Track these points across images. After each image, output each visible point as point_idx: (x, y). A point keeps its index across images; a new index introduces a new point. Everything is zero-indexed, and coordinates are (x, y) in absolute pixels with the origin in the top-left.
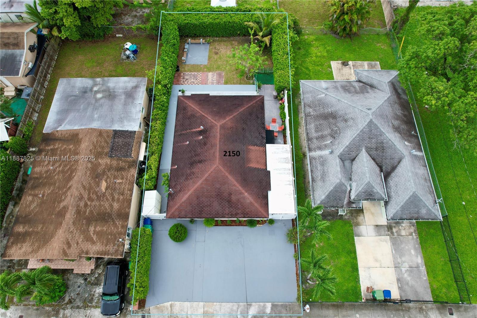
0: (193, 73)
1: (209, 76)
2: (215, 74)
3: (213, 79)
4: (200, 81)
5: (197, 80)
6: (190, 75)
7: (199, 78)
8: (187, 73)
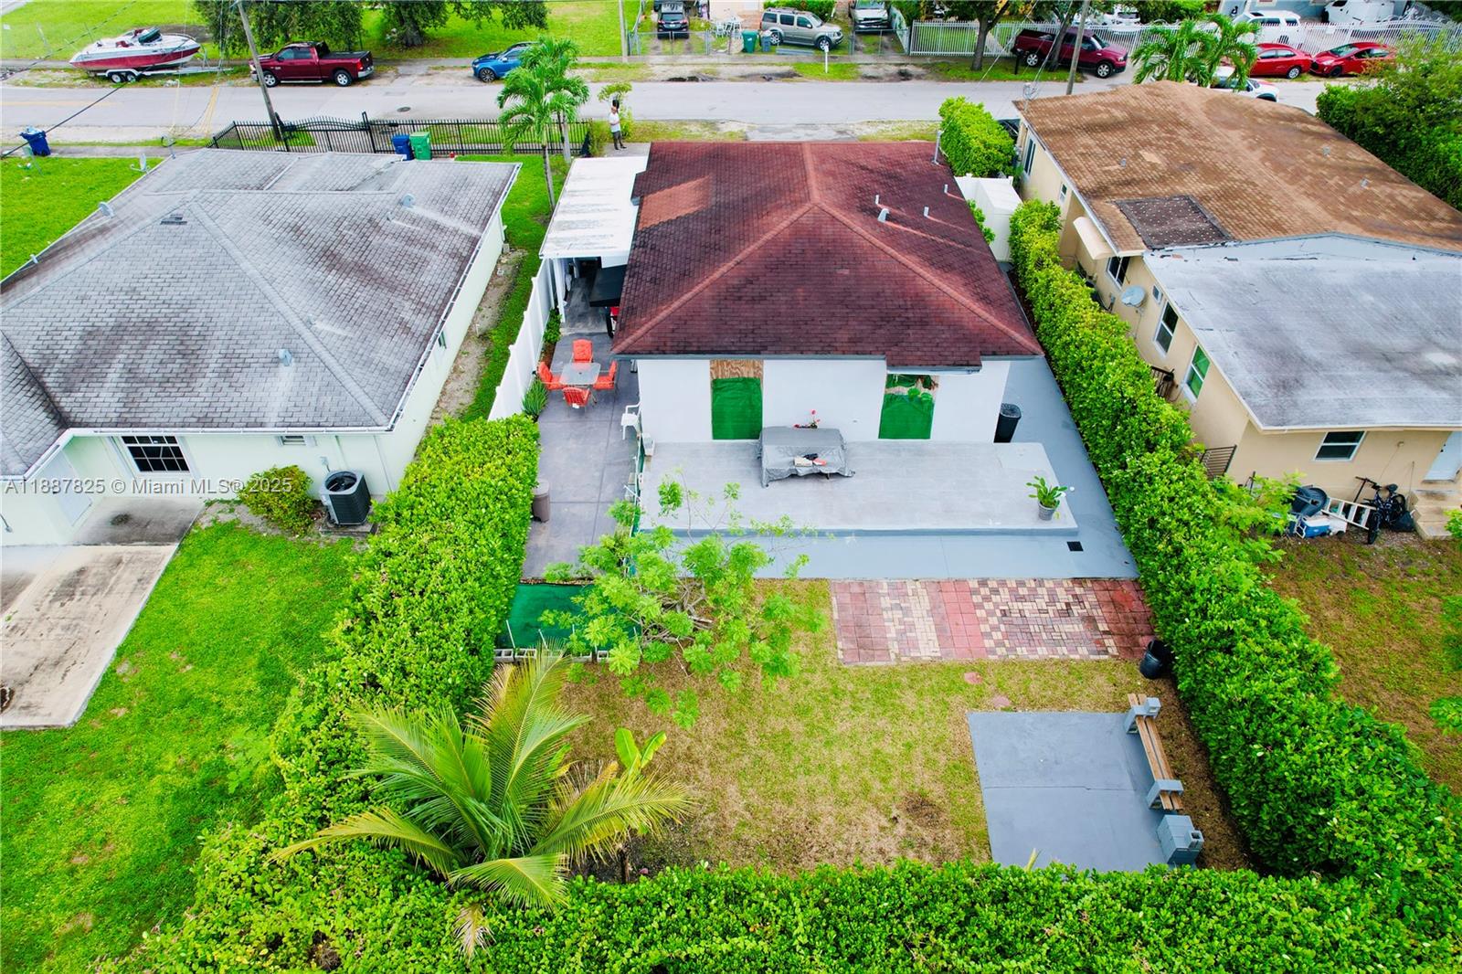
0: (1042, 651)
1: (933, 636)
2: (894, 648)
3: (898, 614)
4: (980, 606)
5: (1004, 613)
6: (1057, 643)
7: (994, 621)
8: (1083, 651)
